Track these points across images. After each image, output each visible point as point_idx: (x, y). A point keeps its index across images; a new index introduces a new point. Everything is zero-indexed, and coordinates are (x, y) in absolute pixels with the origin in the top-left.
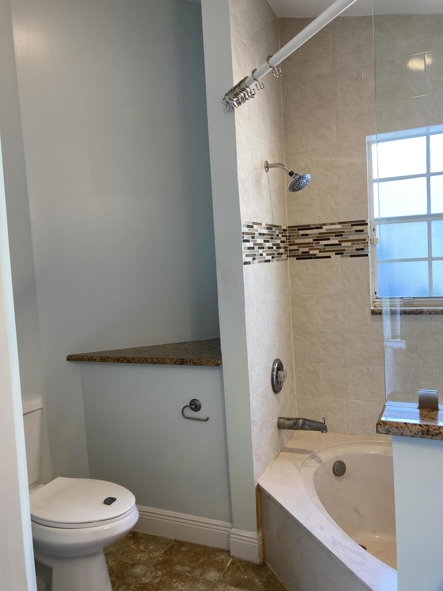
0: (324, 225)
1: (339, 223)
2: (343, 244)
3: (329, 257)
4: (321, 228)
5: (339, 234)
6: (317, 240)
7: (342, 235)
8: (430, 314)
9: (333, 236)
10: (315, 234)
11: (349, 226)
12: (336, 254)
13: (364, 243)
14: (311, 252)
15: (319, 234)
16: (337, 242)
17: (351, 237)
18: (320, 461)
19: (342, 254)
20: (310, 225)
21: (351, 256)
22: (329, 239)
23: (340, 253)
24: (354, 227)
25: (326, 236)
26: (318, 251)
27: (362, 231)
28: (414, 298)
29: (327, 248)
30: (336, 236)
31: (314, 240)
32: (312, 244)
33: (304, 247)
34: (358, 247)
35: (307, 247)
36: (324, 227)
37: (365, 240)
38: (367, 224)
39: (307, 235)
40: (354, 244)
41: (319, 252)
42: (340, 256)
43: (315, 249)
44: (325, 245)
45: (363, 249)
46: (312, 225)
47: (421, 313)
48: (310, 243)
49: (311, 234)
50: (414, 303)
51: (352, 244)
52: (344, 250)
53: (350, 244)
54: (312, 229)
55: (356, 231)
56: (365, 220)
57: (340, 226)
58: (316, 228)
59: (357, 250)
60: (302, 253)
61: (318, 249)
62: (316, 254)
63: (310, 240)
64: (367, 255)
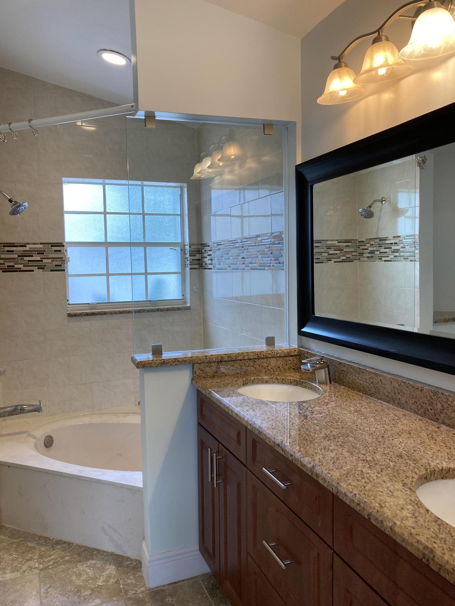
0: (28, 244)
1: (41, 244)
2: (44, 261)
3: (33, 271)
4: (25, 246)
5: (40, 253)
6: (22, 256)
7: (43, 254)
8: (112, 314)
9: (35, 254)
10: (20, 251)
11: (49, 246)
12: (38, 268)
13: (61, 261)
14: (16, 266)
15: (23, 251)
16: (39, 259)
17: (50, 256)
18: (34, 437)
19: (44, 268)
20: (14, 243)
21: (51, 271)
22: (32, 256)
23: (41, 268)
24: (53, 248)
25: (30, 254)
26: (22, 265)
27: (60, 251)
28: (97, 303)
29: (30, 264)
30: (38, 254)
31: (18, 256)
32: (17, 259)
33: (10, 262)
34: (56, 263)
35: (12, 262)
36: (27, 245)
37: (62, 258)
38: (63, 246)
39: (13, 251)
40: (53, 261)
41: (24, 267)
42: (41, 270)
43: (20, 264)
44: (29, 261)
45: (61, 265)
46: (17, 243)
47: (105, 313)
48: (15, 259)
49: (16, 251)
50: (97, 307)
51: (52, 261)
52: (46, 266)
53: (50, 261)
54: (17, 246)
55: (55, 251)
56: (62, 243)
57: (41, 246)
58: (21, 246)
59: (56, 266)
60: (8, 266)
61: (23, 264)
62: (21, 268)
63: (16, 256)
64: (64, 270)
